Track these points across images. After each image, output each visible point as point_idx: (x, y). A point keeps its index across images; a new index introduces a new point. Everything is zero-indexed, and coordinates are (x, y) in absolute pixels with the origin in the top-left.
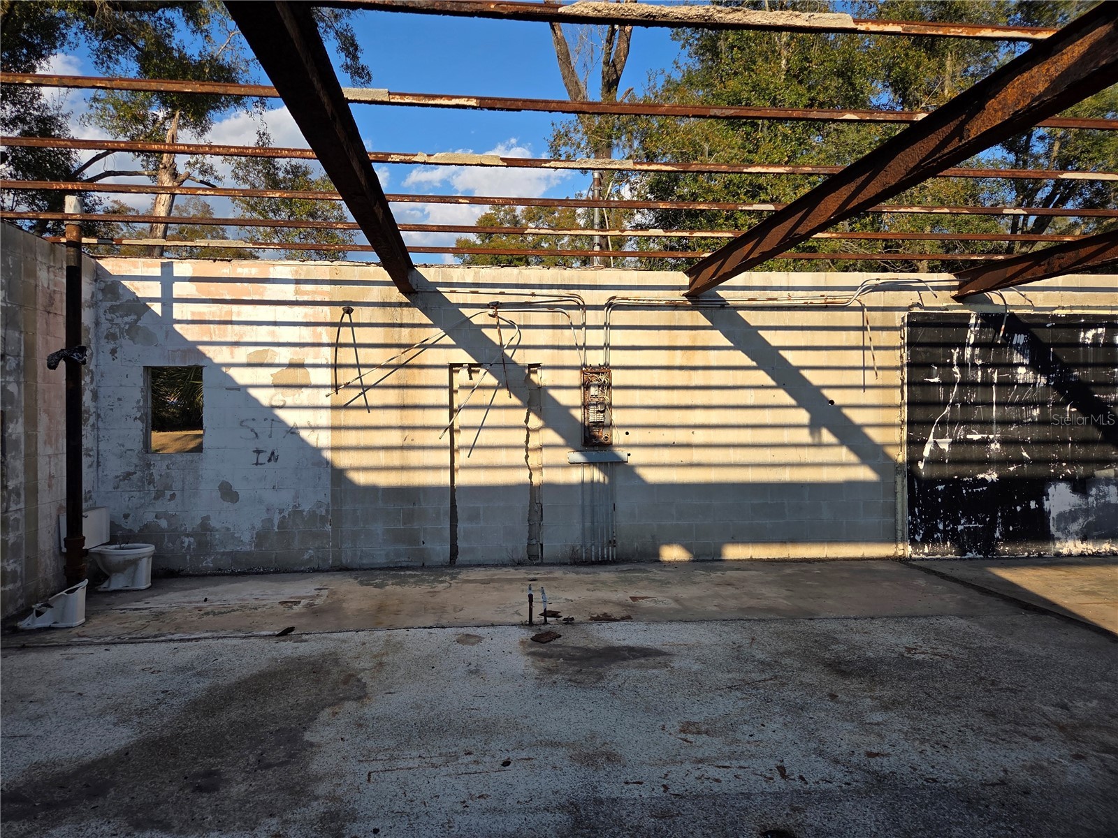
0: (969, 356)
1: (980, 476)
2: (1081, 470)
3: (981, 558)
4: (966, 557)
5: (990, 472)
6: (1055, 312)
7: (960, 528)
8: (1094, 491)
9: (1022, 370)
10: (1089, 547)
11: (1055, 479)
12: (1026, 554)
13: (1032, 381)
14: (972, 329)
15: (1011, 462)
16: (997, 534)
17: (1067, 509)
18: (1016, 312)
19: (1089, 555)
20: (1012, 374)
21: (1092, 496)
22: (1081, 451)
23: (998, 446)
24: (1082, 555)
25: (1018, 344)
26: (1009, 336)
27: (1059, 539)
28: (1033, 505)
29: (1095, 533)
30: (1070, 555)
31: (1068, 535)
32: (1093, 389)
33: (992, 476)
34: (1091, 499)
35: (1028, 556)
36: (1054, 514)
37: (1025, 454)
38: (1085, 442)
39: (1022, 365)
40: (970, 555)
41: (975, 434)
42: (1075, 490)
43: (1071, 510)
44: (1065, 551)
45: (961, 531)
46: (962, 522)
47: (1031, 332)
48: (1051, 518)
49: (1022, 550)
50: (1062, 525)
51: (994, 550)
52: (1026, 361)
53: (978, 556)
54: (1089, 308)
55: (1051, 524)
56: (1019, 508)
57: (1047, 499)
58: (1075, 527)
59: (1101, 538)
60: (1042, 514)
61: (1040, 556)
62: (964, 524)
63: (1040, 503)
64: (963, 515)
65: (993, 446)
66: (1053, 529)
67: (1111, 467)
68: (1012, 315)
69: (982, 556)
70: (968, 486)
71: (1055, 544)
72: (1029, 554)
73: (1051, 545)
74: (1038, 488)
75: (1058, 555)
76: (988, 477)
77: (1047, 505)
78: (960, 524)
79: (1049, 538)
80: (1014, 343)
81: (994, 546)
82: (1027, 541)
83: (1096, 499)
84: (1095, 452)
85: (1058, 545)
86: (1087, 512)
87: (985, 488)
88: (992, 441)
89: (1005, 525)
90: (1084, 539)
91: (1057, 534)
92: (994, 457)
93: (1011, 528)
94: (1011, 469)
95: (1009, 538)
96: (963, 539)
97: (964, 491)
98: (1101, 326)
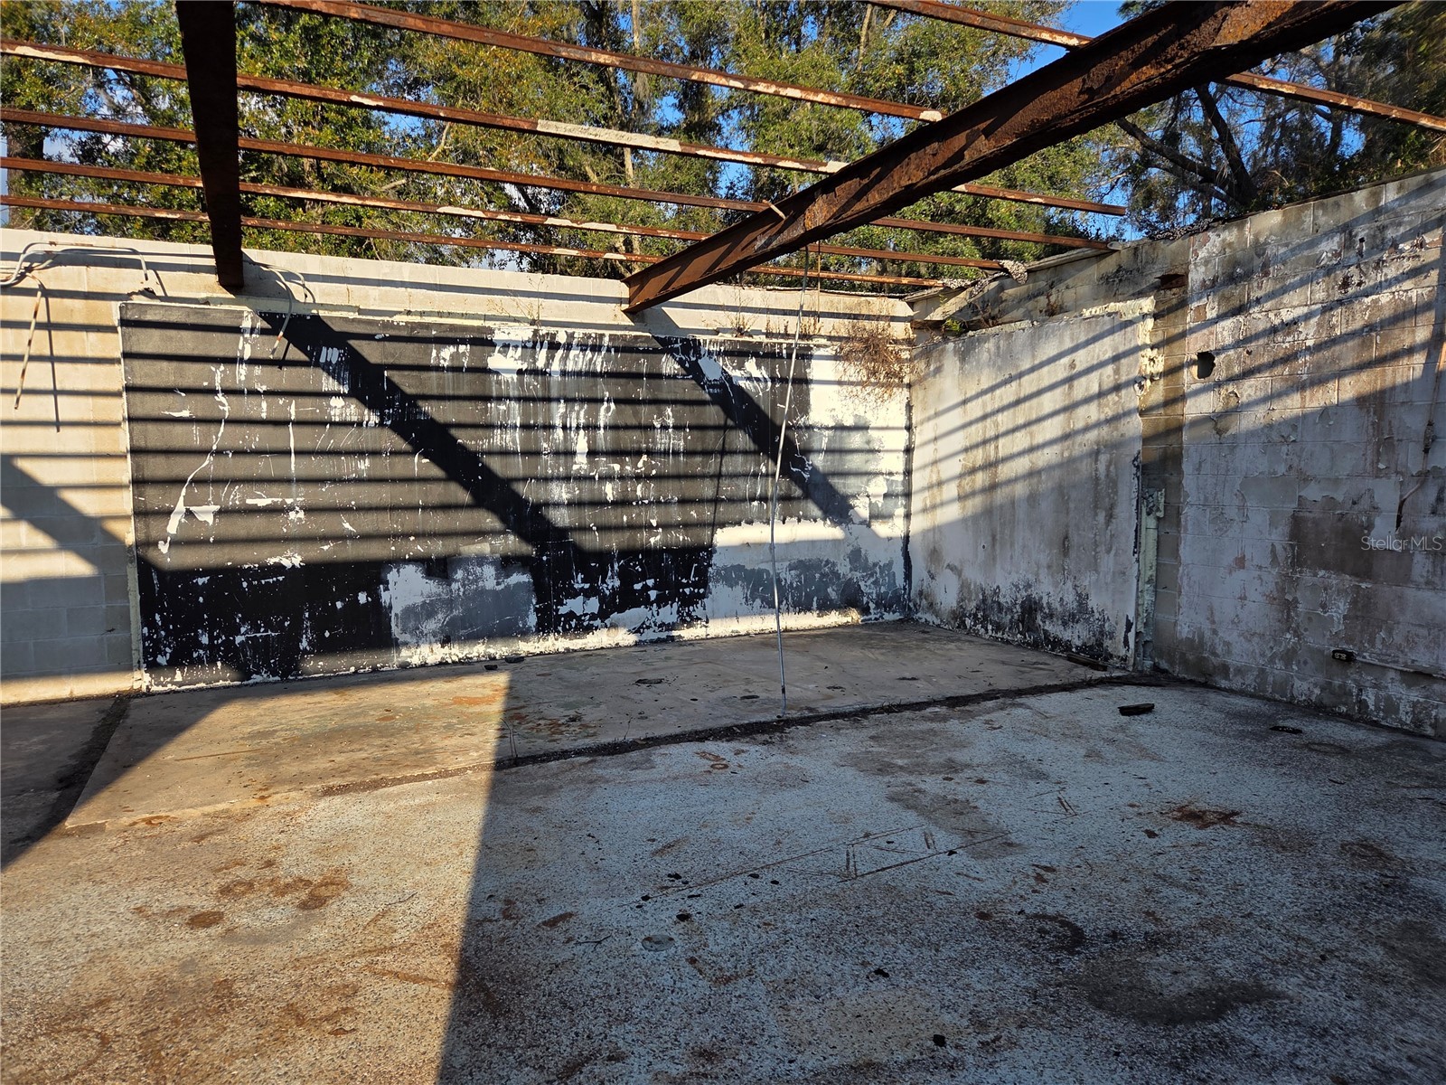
0: (243, 378)
1: (272, 561)
2: (438, 548)
3: (276, 682)
4: (251, 682)
5: (289, 554)
6: (397, 318)
7: (239, 639)
8: (459, 574)
9: (337, 402)
10: (455, 652)
11: (399, 561)
12: (353, 669)
13: (355, 419)
14: (247, 335)
15: (325, 539)
16: (304, 644)
17: (419, 600)
18: (322, 313)
19: (454, 662)
20: (321, 408)
21: (457, 581)
22: (438, 521)
23: (301, 515)
24: (442, 664)
25: (328, 363)
26: (312, 351)
27: (406, 644)
28: (362, 598)
29: (462, 632)
30: (424, 665)
31: (420, 638)
32: (453, 432)
33: (292, 559)
34: (455, 586)
35: (356, 672)
36: (397, 609)
37: (347, 525)
38: (445, 507)
39: (337, 394)
40: (256, 678)
41: (260, 497)
42: (429, 574)
43: (424, 603)
44: (415, 661)
45: (242, 643)
46: (243, 630)
47: (350, 346)
48: (393, 615)
49: (346, 664)
50: (411, 624)
51: (297, 668)
52: (345, 390)
53: (272, 679)
54: (450, 315)
55: (393, 624)
56: (339, 605)
57: (386, 589)
58: (431, 625)
59: (472, 638)
60: (379, 612)
61: (375, 670)
62: (246, 632)
63: (376, 597)
64: (243, 621)
65: (292, 515)
66: (396, 631)
67: (485, 540)
68: (317, 317)
69: (277, 678)
70: (251, 576)
71: (399, 652)
72: (357, 669)
73: (394, 652)
74: (372, 574)
75: (405, 666)
76: (287, 563)
77: (385, 597)
78: (238, 633)
79: (390, 643)
80: (322, 360)
81: (298, 662)
82: (354, 650)
83: (464, 586)
84: (461, 520)
85: (405, 653)
86: (450, 603)
87: (281, 578)
88: (291, 508)
89: (318, 628)
90: (445, 641)
91: (402, 638)
92: (295, 531)
93: (327, 634)
94: (326, 548)
95: (323, 648)
96: (245, 656)
97: (245, 584)
98: (463, 341)
